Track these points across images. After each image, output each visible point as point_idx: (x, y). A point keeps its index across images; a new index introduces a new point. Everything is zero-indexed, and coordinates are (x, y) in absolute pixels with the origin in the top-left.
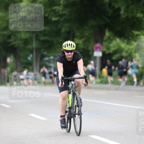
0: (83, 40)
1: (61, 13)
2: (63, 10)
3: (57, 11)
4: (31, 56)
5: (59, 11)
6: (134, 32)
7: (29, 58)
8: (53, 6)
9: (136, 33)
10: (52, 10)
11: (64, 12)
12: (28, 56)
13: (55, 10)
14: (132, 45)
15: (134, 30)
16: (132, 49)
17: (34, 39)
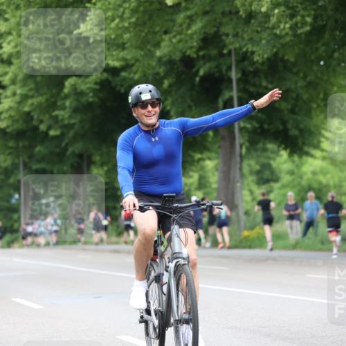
0: (106, 168)
1: (66, 122)
2: (70, 117)
3: (60, 118)
4: (17, 196)
5: (63, 120)
6: (192, 154)
7: (13, 201)
8: (54, 111)
9: (198, 156)
10: (51, 117)
11: (72, 121)
12: (11, 196)
13: (57, 117)
14: (191, 177)
15: (194, 151)
16: (191, 184)
17: (21, 167)
